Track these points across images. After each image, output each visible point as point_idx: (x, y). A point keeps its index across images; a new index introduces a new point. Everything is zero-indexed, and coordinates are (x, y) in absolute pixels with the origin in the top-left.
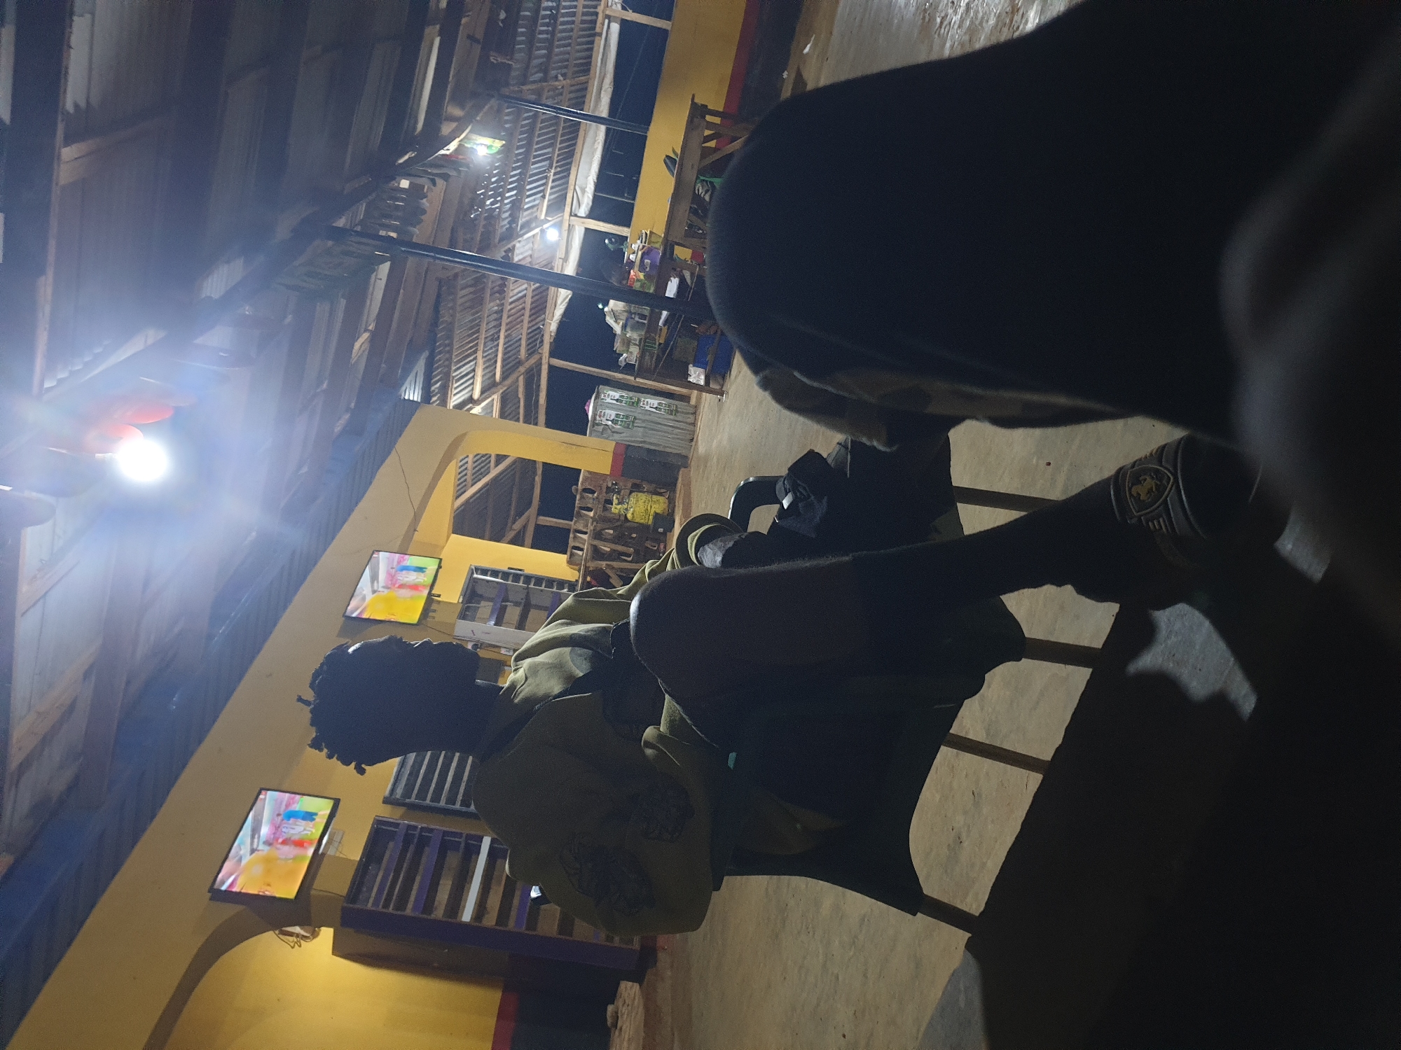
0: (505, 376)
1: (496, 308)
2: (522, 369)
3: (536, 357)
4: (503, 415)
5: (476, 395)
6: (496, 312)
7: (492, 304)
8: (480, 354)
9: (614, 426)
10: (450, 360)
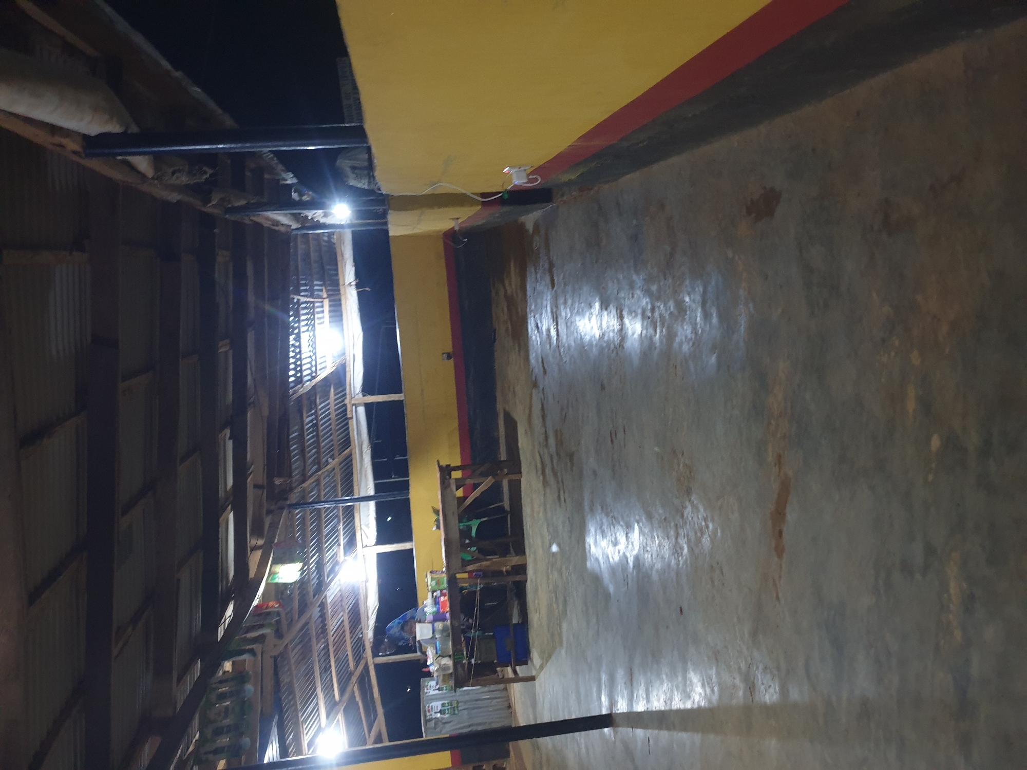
0: (342, 692)
1: (323, 646)
2: (354, 679)
3: (363, 662)
6: (323, 649)
7: (319, 645)
8: (319, 690)
9: (443, 716)
10: (296, 710)
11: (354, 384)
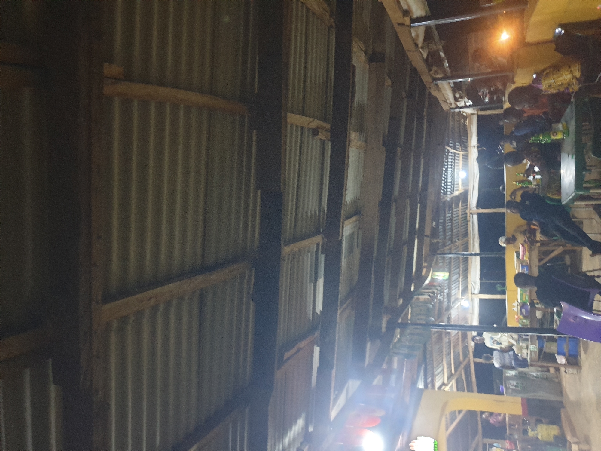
0: (456, 370)
2: (462, 366)
3: (467, 359)
4: (458, 389)
5: (446, 381)
6: (448, 342)
7: (446, 339)
8: (444, 362)
9: (516, 389)
10: (433, 367)
11: (472, 202)
